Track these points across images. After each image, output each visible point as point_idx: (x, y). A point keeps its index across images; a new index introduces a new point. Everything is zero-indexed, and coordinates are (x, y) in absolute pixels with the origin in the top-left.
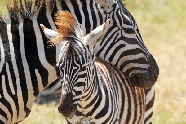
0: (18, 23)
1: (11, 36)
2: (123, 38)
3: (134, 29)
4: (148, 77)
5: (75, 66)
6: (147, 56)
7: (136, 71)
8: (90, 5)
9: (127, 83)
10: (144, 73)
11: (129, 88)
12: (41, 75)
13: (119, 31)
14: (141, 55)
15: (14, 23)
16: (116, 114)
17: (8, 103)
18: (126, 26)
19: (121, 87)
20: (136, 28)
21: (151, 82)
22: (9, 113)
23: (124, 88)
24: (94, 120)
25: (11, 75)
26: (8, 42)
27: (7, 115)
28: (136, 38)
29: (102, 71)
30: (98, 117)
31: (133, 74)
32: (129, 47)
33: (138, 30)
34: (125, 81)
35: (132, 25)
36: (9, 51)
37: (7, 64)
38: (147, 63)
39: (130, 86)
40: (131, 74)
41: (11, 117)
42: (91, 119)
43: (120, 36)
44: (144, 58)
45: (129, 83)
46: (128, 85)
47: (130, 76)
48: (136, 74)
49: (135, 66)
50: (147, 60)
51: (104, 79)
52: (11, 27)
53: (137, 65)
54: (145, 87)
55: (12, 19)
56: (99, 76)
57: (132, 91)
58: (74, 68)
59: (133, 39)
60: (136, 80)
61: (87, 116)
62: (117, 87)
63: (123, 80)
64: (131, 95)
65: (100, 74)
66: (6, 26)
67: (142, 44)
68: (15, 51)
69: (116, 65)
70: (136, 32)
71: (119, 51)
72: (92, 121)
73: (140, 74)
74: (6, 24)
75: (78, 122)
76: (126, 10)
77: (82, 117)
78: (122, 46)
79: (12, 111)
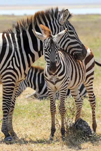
0: (20, 33)
1: (17, 39)
2: (69, 37)
3: (74, 32)
4: (82, 55)
5: (56, 49)
6: (81, 45)
7: (76, 52)
8: (53, 22)
9: (73, 60)
10: (80, 53)
11: (75, 62)
12: (31, 56)
13: (67, 33)
14: (78, 45)
15: (18, 33)
16: (68, 74)
17: (16, 71)
18: (70, 31)
19: (71, 61)
20: (75, 32)
21: (83, 57)
22: (17, 75)
23: (72, 62)
24: (58, 77)
25: (17, 57)
26: (15, 42)
27: (16, 77)
28: (75, 36)
29: (61, 54)
30: (60, 75)
31: (75, 54)
32: (72, 41)
33: (76, 32)
34: (72, 59)
35: (73, 30)
36: (16, 46)
37: (15, 52)
38: (81, 48)
39: (75, 61)
40: (74, 54)
41: (18, 77)
42: (56, 77)
43: (67, 36)
44: (79, 46)
45: (74, 59)
46: (74, 61)
47: (74, 55)
48: (76, 53)
49: (75, 50)
50: (81, 47)
51: (62, 58)
52: (17, 35)
53: (76, 49)
54: (81, 59)
55: (17, 31)
56: (60, 56)
57: (76, 63)
58: (55, 50)
59: (73, 37)
60: (76, 56)
61: (54, 75)
62: (69, 62)
63: (71, 58)
64: (76, 65)
65: (60, 55)
66: (14, 35)
67: (78, 39)
68: (19, 46)
69: (66, 49)
70: (75, 33)
71: (67, 43)
72: (57, 78)
73: (78, 53)
74: (14, 34)
75: (50, 78)
76: (70, 23)
77: (52, 76)
78: (69, 40)
79: (18, 75)
